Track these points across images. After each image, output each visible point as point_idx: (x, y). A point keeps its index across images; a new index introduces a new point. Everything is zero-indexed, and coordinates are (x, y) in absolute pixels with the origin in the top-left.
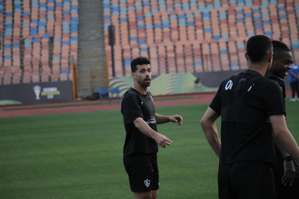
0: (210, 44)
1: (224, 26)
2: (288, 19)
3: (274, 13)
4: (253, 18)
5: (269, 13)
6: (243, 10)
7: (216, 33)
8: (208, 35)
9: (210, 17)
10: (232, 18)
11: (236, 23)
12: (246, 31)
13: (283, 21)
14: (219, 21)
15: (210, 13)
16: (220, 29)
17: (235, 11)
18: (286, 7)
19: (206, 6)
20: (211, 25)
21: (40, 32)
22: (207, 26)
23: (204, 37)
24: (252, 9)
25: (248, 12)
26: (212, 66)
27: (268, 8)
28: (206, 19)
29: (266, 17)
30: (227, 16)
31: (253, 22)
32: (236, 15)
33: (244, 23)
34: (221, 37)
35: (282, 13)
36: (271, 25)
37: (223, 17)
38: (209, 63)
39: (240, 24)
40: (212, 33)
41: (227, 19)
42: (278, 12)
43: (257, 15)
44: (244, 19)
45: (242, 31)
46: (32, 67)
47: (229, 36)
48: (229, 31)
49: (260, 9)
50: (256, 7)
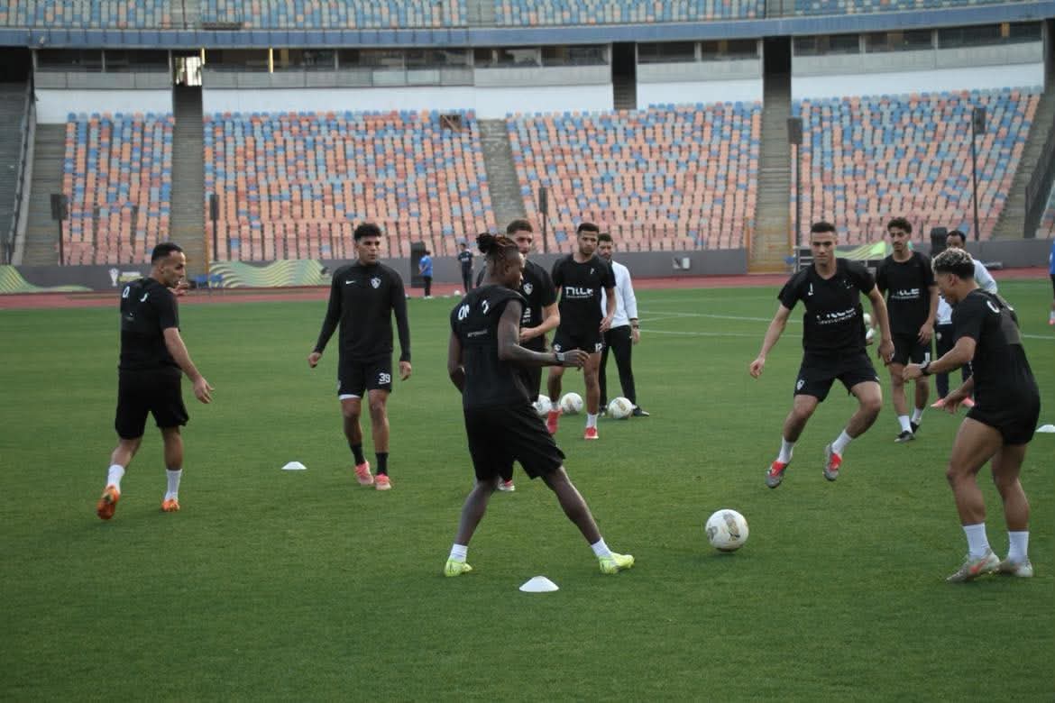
0: (341, 225)
1: (360, 202)
2: (439, 198)
3: (422, 190)
4: (396, 194)
5: (417, 189)
6: (384, 184)
7: (350, 211)
8: (340, 213)
9: (343, 191)
10: (370, 193)
11: (375, 200)
12: (387, 210)
13: (434, 200)
14: (354, 195)
15: (343, 185)
16: (355, 206)
17: (374, 184)
18: (436, 183)
19: (338, 176)
20: (344, 201)
21: (120, 200)
22: (338, 202)
23: (334, 215)
24: (395, 183)
25: (390, 186)
26: (344, 253)
27: (416, 184)
28: (338, 192)
29: (412, 195)
30: (364, 189)
31: (397, 199)
32: (375, 190)
33: (386, 200)
34: (356, 216)
35: (432, 190)
36: (419, 204)
37: (359, 190)
38: (340, 248)
39: (380, 202)
40: (345, 211)
41: (364, 193)
42: (427, 188)
43: (401, 191)
44: (385, 194)
45: (382, 210)
46: (108, 244)
47: (367, 215)
48: (366, 210)
49: (405, 184)
50: (400, 181)
